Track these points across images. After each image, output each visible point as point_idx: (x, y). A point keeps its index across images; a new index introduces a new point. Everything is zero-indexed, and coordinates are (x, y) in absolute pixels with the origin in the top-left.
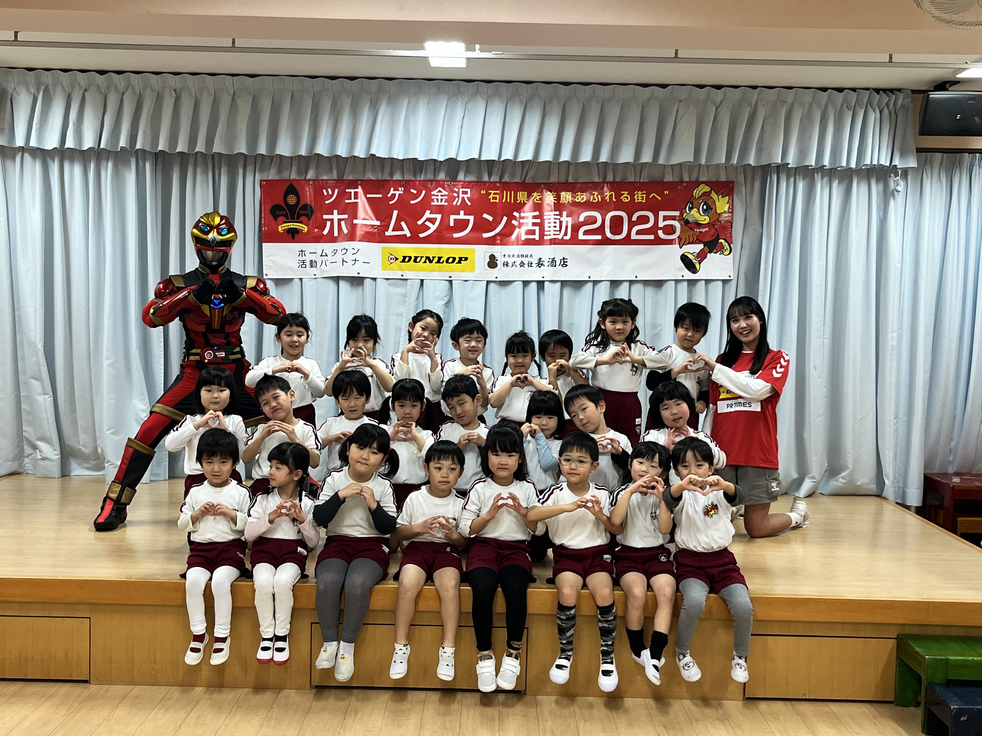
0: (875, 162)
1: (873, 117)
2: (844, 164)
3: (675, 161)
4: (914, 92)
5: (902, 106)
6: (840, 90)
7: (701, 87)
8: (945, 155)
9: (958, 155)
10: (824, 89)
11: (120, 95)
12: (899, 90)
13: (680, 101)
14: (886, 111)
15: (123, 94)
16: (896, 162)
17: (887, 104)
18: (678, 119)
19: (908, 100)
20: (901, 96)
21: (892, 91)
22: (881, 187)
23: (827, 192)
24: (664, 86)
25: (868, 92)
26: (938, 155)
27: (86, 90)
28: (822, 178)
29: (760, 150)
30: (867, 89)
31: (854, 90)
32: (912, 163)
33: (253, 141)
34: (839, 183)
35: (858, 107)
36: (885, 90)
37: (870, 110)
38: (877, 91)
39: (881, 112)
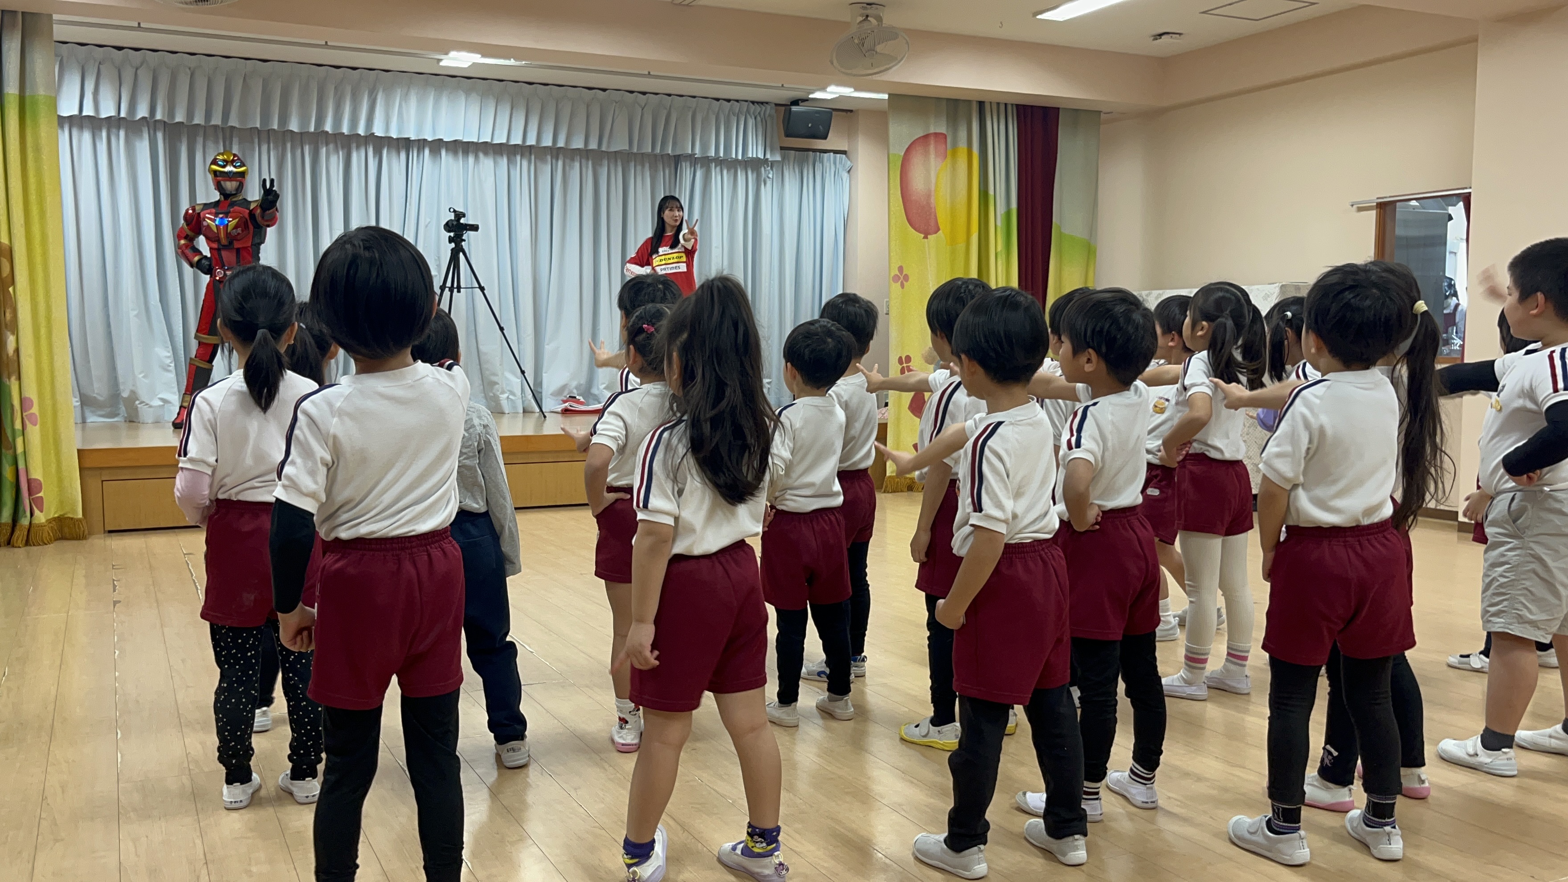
0: (755, 156)
1: (751, 122)
2: (734, 156)
3: (612, 149)
4: (776, 105)
5: (769, 115)
6: (729, 101)
7: (632, 92)
8: (797, 152)
9: (806, 153)
10: (718, 100)
11: (135, 70)
12: (767, 103)
13: (616, 103)
14: (759, 118)
15: (137, 69)
16: (768, 156)
17: (759, 113)
18: (615, 117)
19: (773, 112)
20: (768, 107)
21: (762, 103)
22: (755, 175)
23: (719, 178)
24: (604, 90)
25: (747, 103)
26: (793, 152)
27: (100, 63)
28: (716, 167)
29: (675, 144)
30: (746, 101)
31: (737, 101)
32: (778, 158)
33: (266, 117)
34: (728, 171)
35: (740, 115)
36: (758, 103)
37: (748, 117)
38: (753, 102)
39: (755, 118)
